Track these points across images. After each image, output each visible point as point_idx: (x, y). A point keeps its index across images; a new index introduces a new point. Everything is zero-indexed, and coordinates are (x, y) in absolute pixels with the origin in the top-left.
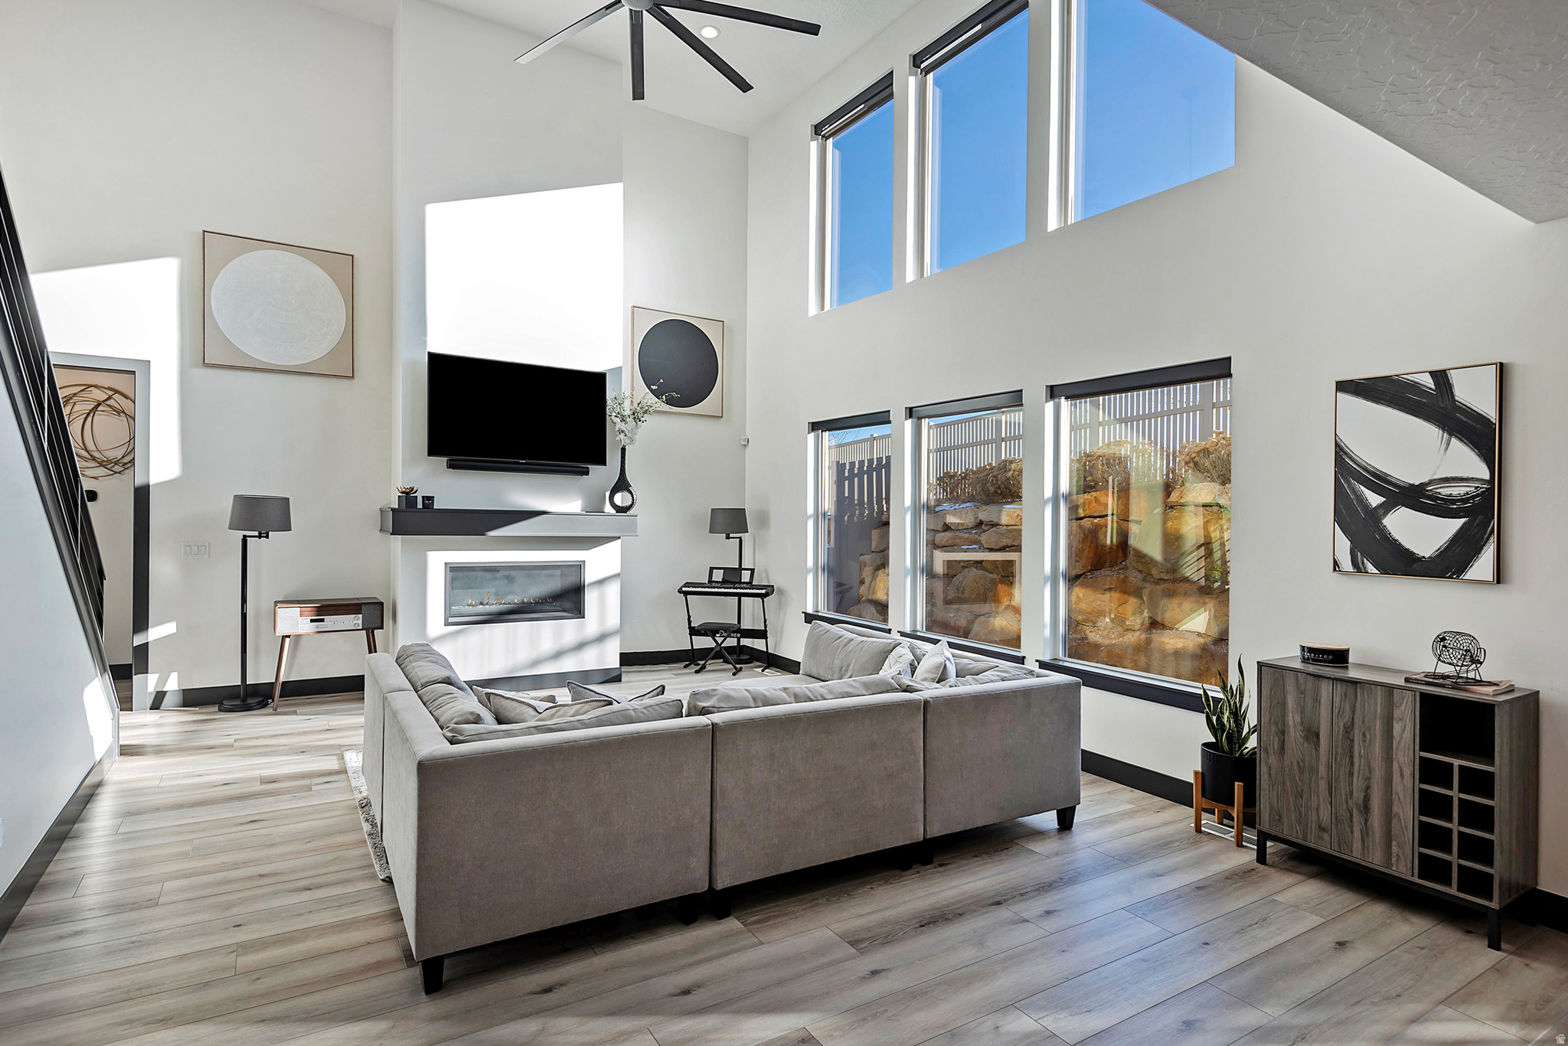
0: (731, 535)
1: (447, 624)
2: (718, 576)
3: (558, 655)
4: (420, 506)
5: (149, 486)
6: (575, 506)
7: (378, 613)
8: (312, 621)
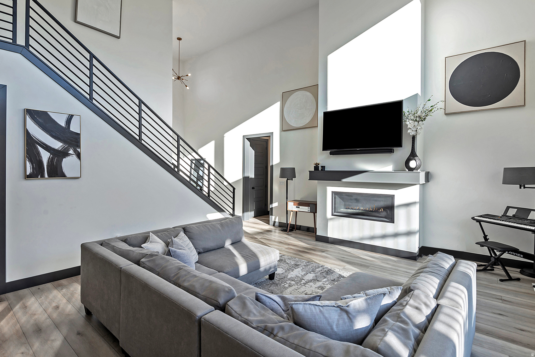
0: (526, 186)
1: (332, 215)
2: (511, 212)
3: (384, 237)
4: (320, 170)
5: (273, 165)
6: (390, 168)
7: (315, 207)
8: (296, 207)
